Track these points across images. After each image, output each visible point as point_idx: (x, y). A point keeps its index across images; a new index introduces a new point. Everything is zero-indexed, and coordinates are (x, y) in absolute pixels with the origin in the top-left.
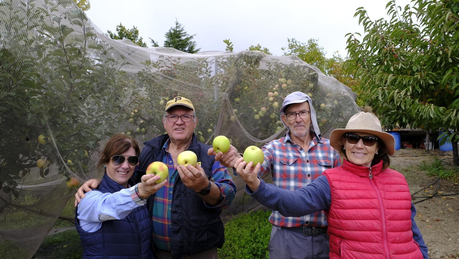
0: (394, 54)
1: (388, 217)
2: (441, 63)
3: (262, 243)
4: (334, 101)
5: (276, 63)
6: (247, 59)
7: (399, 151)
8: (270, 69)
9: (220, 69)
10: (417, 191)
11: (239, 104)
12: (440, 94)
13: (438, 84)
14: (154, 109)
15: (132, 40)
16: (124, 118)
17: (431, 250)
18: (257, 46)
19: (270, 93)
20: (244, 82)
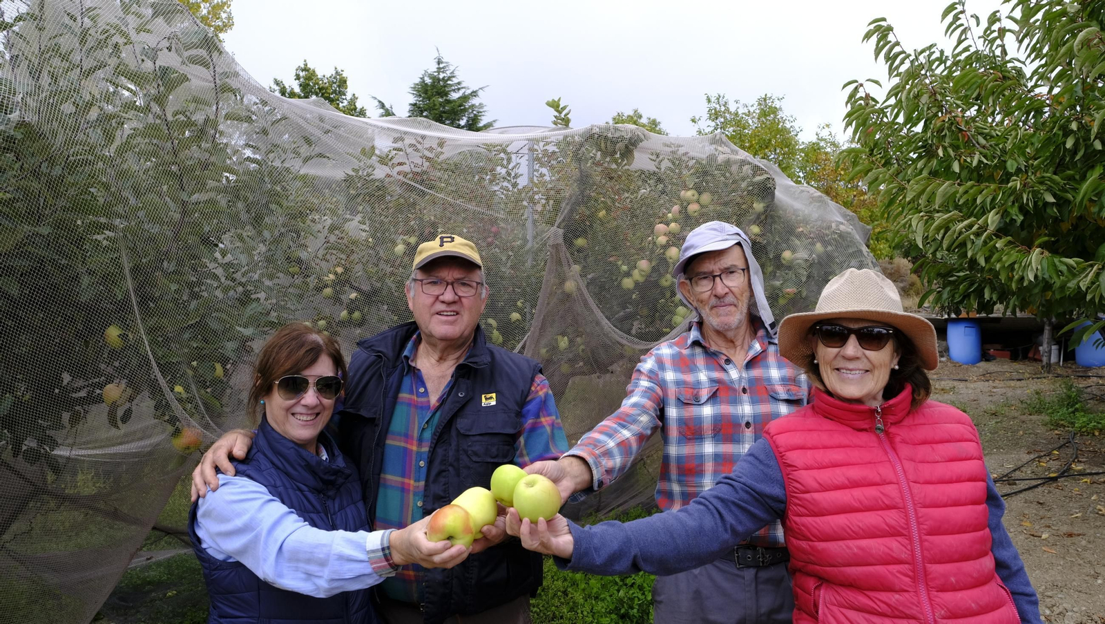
0: (961, 130)
1: (925, 527)
2: (1075, 151)
3: (641, 588)
4: (813, 244)
5: (673, 152)
6: (603, 145)
7: (977, 367)
8: (660, 169)
9: (541, 170)
10: (1020, 463)
11: (585, 253)
12: (1075, 227)
13: (1068, 202)
14: (382, 265)
15: (331, 101)
16: (311, 286)
17: (1053, 606)
18: (631, 113)
19: (660, 227)
20: (596, 200)
